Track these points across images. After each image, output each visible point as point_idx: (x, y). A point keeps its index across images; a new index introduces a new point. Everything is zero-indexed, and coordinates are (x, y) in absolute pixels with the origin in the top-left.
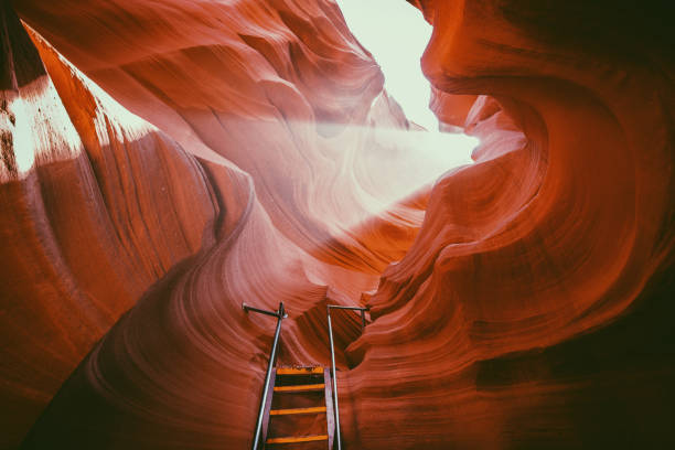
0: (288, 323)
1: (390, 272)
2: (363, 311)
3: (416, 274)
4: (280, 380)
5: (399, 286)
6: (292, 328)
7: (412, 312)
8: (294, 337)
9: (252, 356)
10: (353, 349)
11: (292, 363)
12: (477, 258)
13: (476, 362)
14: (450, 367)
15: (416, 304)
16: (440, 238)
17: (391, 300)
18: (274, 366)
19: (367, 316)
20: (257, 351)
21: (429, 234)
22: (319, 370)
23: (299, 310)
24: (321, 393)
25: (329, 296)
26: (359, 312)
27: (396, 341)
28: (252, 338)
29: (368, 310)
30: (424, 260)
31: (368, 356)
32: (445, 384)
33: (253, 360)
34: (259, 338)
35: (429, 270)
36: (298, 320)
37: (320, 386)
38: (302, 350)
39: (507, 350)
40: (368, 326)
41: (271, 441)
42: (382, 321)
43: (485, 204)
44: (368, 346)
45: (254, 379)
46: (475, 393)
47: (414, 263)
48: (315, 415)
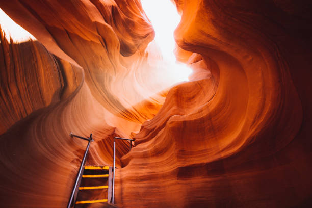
0: (94, 144)
1: (146, 124)
2: (131, 141)
3: (158, 126)
4: (86, 172)
5: (149, 131)
6: (95, 146)
7: (154, 143)
8: (95, 151)
9: (72, 160)
10: (125, 158)
11: (93, 164)
12: (185, 122)
13: (179, 168)
14: (168, 169)
15: (156, 140)
16: (170, 112)
17: (145, 137)
18: (84, 165)
19: (133, 143)
20: (77, 157)
21: (166, 109)
22: (106, 168)
23: (99, 138)
24: (107, 179)
25: (116, 132)
26: (129, 141)
27: (145, 156)
28: (74, 150)
29: (133, 140)
30: (162, 120)
31: (131, 162)
32: (164, 176)
33: (73, 162)
34: (78, 151)
35: (164, 125)
36: (99, 143)
37: (106, 176)
38: (99, 157)
39: (191, 163)
40: (133, 148)
41: (78, 203)
42: (139, 146)
43: (190, 99)
44: (132, 157)
45: (72, 171)
46: (177, 181)
47: (158, 122)
48: (102, 189)
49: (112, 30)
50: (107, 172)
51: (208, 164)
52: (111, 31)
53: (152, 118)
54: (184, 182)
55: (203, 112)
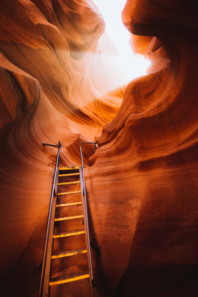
0: (63, 150)
1: (106, 127)
2: (95, 143)
3: (118, 128)
4: (61, 172)
5: (109, 133)
6: (65, 151)
7: (115, 143)
8: (66, 155)
9: (48, 164)
10: (92, 158)
11: (65, 165)
12: (143, 120)
13: (139, 162)
14: (130, 164)
15: (117, 140)
16: (128, 112)
17: (107, 139)
18: (58, 166)
19: (97, 145)
20: (51, 161)
21: (124, 110)
22: (77, 168)
23: (67, 144)
24: (78, 176)
25: (81, 138)
26: (93, 144)
27: (109, 155)
28: (48, 156)
29: (97, 143)
30: (121, 121)
31: (97, 161)
32: (127, 171)
33: (49, 165)
34: (51, 156)
35: (123, 126)
36: (68, 148)
37: (78, 174)
38: (70, 160)
39: (151, 157)
40: (97, 150)
41: (59, 194)
42: (103, 147)
43: (149, 95)
44: (97, 157)
45: (50, 172)
46: (138, 173)
47: (117, 123)
48: (76, 184)
49: (58, 30)
50: (78, 171)
51: (168, 157)
52: (56, 32)
53: (111, 120)
54: (145, 174)
55: (162, 106)
